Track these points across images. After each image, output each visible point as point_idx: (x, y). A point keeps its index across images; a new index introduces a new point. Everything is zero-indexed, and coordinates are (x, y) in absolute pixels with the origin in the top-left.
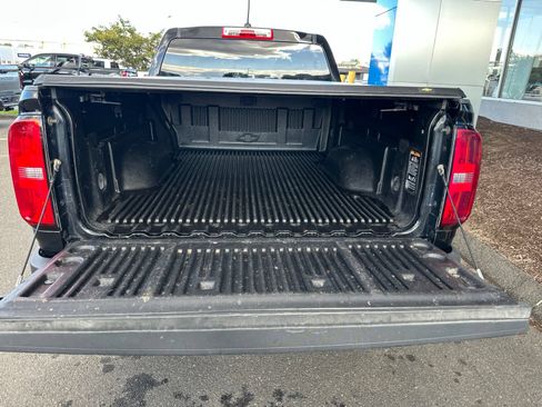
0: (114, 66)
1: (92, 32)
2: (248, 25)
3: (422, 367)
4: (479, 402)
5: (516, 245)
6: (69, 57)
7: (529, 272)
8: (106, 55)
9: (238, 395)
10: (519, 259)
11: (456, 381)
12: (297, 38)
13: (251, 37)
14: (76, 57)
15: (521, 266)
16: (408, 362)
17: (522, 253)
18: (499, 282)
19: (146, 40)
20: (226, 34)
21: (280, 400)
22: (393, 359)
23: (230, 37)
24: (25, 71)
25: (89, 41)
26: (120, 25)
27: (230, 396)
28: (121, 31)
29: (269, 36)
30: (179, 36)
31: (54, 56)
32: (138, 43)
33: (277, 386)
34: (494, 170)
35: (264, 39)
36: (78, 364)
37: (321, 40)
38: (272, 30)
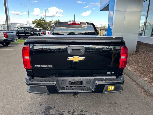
0: (40, 30)
1: (34, 21)
2: (74, 21)
3: (118, 105)
4: (132, 114)
5: (145, 75)
6: (28, 28)
7: (148, 82)
8: (37, 27)
9: (72, 111)
10: (146, 79)
11: (127, 109)
12: (87, 24)
13: (75, 24)
14: (30, 28)
15: (146, 81)
16: (115, 104)
17: (147, 77)
18: (140, 85)
19: (48, 23)
20: (69, 23)
21: (82, 112)
22: (111, 103)
23: (70, 24)
24: (17, 32)
25: (33, 23)
26: (41, 19)
27: (70, 111)
28: (42, 21)
29: (80, 24)
30: (58, 24)
31: (24, 28)
32: (46, 23)
33: (81, 109)
34: (141, 56)
35: (78, 24)
36: (34, 104)
37: (92, 24)
38: (80, 22)
